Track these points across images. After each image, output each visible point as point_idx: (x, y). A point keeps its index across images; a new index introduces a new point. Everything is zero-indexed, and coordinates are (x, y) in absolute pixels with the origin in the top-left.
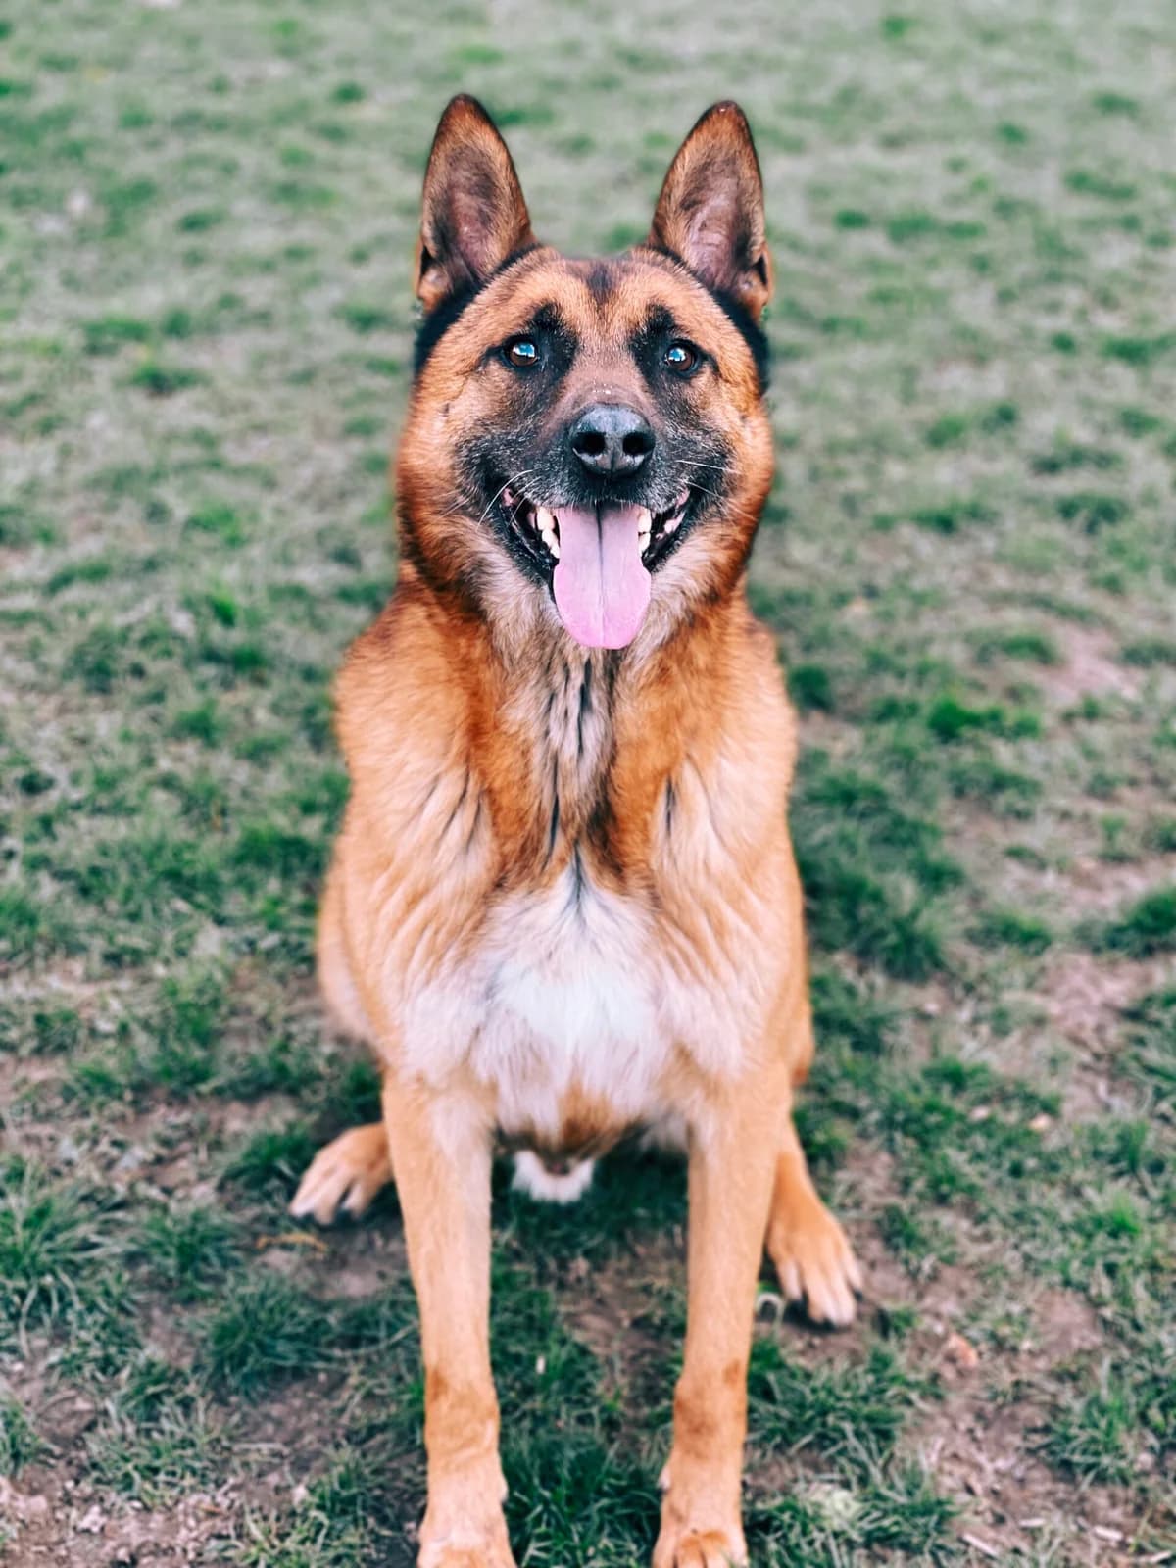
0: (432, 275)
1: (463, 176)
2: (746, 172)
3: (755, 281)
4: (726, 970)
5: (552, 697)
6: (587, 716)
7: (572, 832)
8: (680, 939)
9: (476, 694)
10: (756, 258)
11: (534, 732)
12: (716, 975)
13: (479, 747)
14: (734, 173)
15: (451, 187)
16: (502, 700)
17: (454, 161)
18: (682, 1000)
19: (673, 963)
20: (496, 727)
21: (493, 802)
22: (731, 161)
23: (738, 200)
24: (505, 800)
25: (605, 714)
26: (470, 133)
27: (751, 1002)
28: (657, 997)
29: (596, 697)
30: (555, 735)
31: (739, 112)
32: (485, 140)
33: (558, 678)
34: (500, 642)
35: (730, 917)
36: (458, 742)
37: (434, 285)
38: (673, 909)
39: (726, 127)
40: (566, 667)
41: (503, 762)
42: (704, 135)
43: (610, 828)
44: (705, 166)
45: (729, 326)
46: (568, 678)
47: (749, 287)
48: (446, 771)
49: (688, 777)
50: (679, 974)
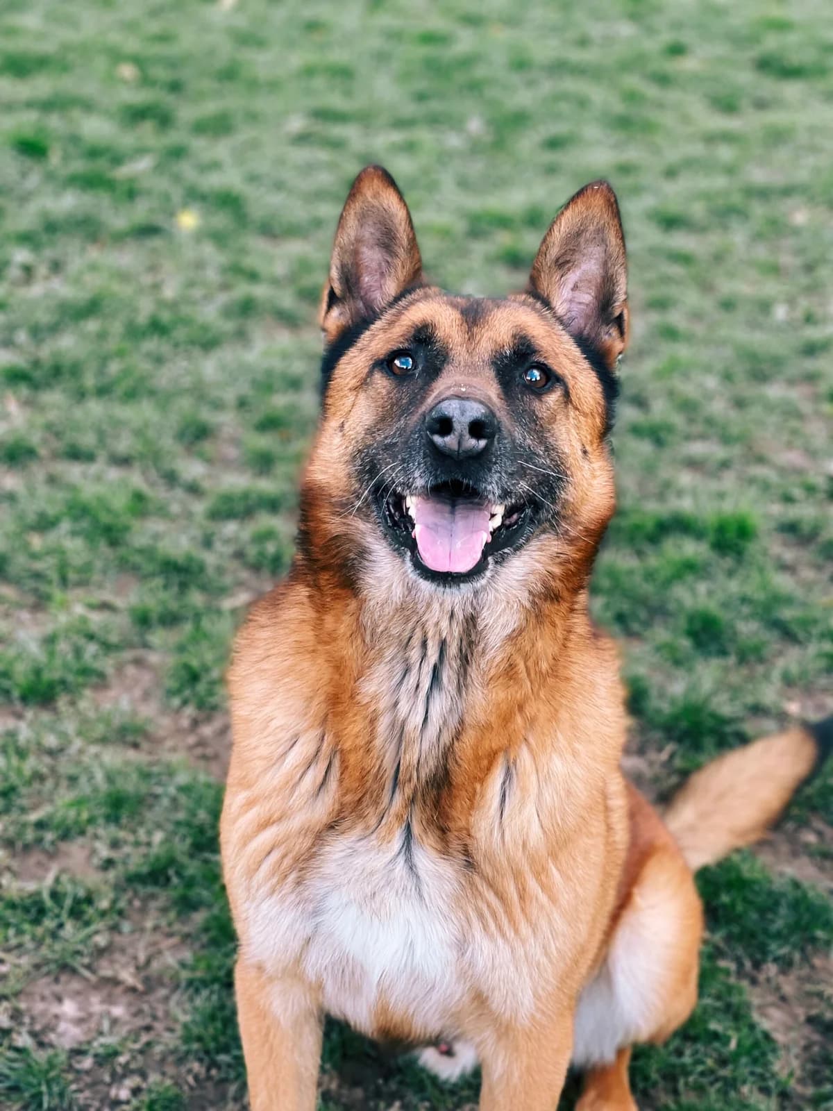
0: (335, 312)
1: (369, 232)
2: (612, 239)
3: (614, 332)
4: (525, 929)
5: (407, 671)
6: (436, 693)
7: (408, 790)
8: (490, 896)
9: (338, 666)
10: (617, 313)
11: (384, 703)
12: (517, 931)
13: (336, 715)
14: (603, 241)
15: (359, 240)
16: (360, 675)
17: (362, 218)
18: (484, 949)
19: (481, 916)
20: (352, 697)
21: (343, 761)
22: (600, 231)
23: (605, 264)
24: (352, 759)
25: (454, 692)
26: (376, 195)
27: (544, 960)
28: (462, 945)
29: (448, 676)
30: (403, 708)
31: (610, 189)
32: (389, 200)
33: (415, 654)
34: (366, 619)
35: (532, 885)
36: (318, 706)
37: (336, 319)
38: (487, 870)
39: (597, 202)
40: (424, 644)
41: (355, 728)
42: (580, 206)
43: (444, 793)
44: (579, 234)
45: (585, 365)
46: (424, 656)
47: (610, 337)
48: (306, 731)
49: (525, 758)
50: (485, 927)
